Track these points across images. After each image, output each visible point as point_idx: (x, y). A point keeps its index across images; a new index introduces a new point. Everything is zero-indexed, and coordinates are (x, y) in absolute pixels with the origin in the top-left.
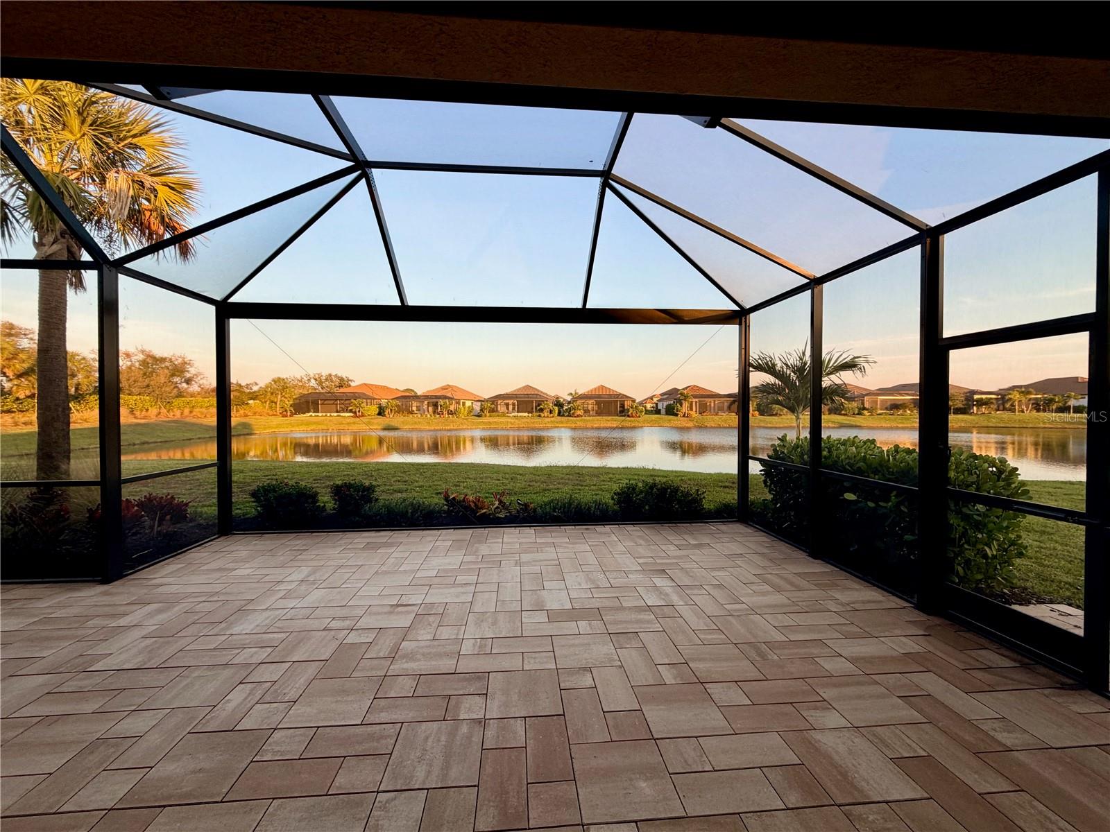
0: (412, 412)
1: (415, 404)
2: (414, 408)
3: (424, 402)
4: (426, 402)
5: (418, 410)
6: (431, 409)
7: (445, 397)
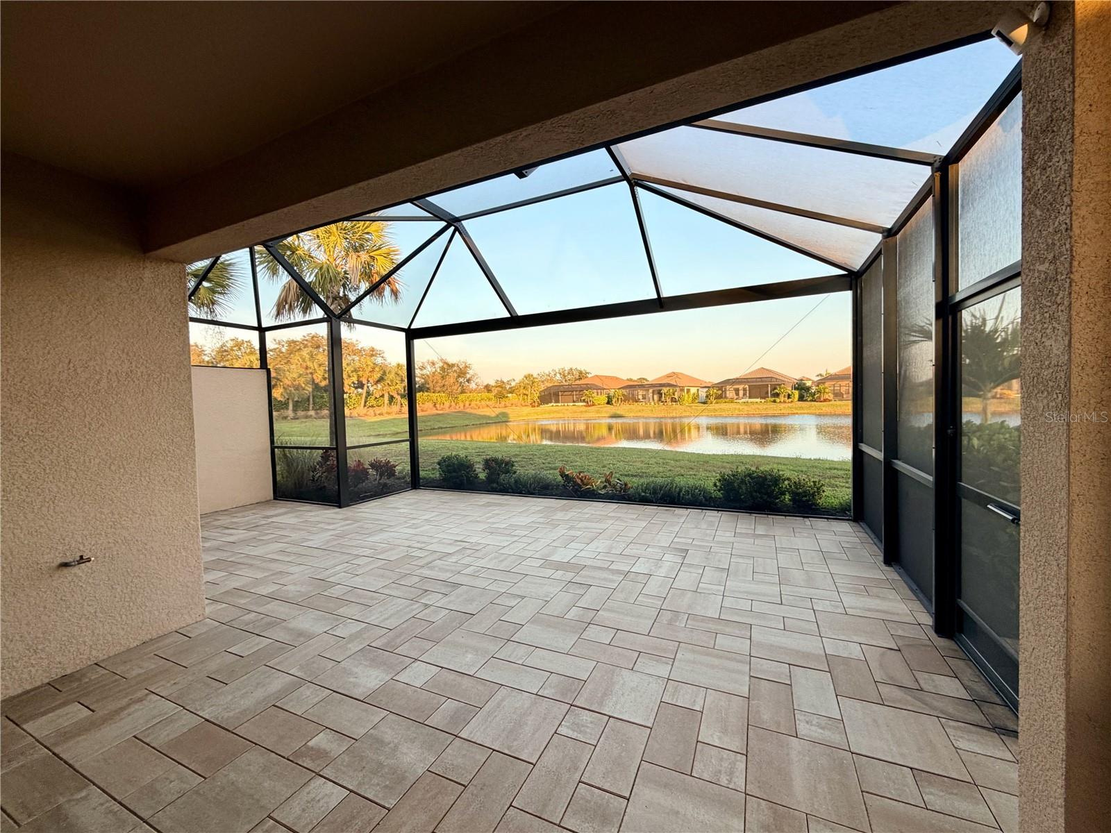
0: (637, 401)
1: (641, 393)
2: (640, 397)
3: (648, 390)
4: (651, 391)
5: (644, 398)
6: (656, 397)
7: (669, 385)
